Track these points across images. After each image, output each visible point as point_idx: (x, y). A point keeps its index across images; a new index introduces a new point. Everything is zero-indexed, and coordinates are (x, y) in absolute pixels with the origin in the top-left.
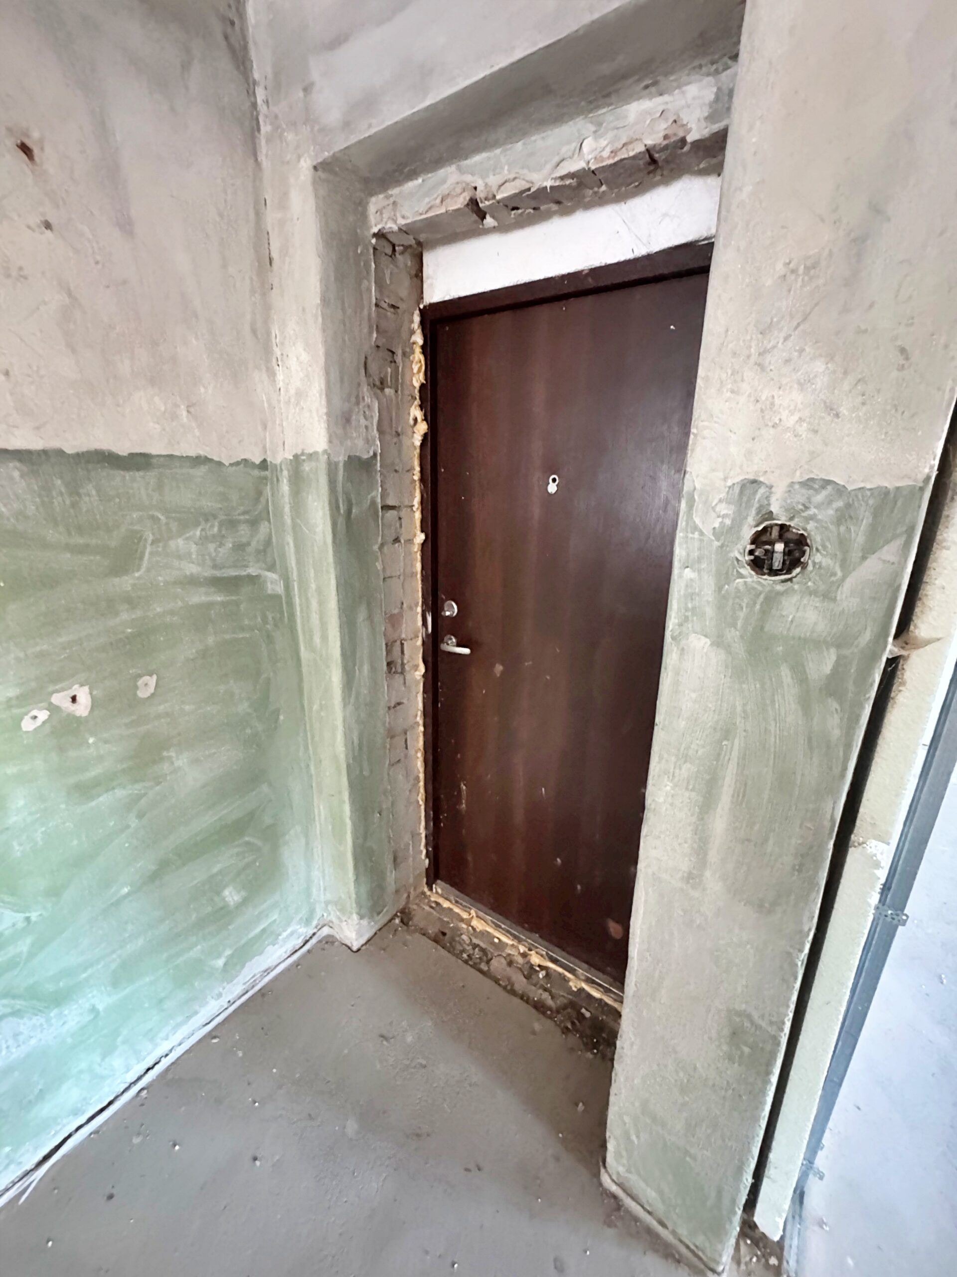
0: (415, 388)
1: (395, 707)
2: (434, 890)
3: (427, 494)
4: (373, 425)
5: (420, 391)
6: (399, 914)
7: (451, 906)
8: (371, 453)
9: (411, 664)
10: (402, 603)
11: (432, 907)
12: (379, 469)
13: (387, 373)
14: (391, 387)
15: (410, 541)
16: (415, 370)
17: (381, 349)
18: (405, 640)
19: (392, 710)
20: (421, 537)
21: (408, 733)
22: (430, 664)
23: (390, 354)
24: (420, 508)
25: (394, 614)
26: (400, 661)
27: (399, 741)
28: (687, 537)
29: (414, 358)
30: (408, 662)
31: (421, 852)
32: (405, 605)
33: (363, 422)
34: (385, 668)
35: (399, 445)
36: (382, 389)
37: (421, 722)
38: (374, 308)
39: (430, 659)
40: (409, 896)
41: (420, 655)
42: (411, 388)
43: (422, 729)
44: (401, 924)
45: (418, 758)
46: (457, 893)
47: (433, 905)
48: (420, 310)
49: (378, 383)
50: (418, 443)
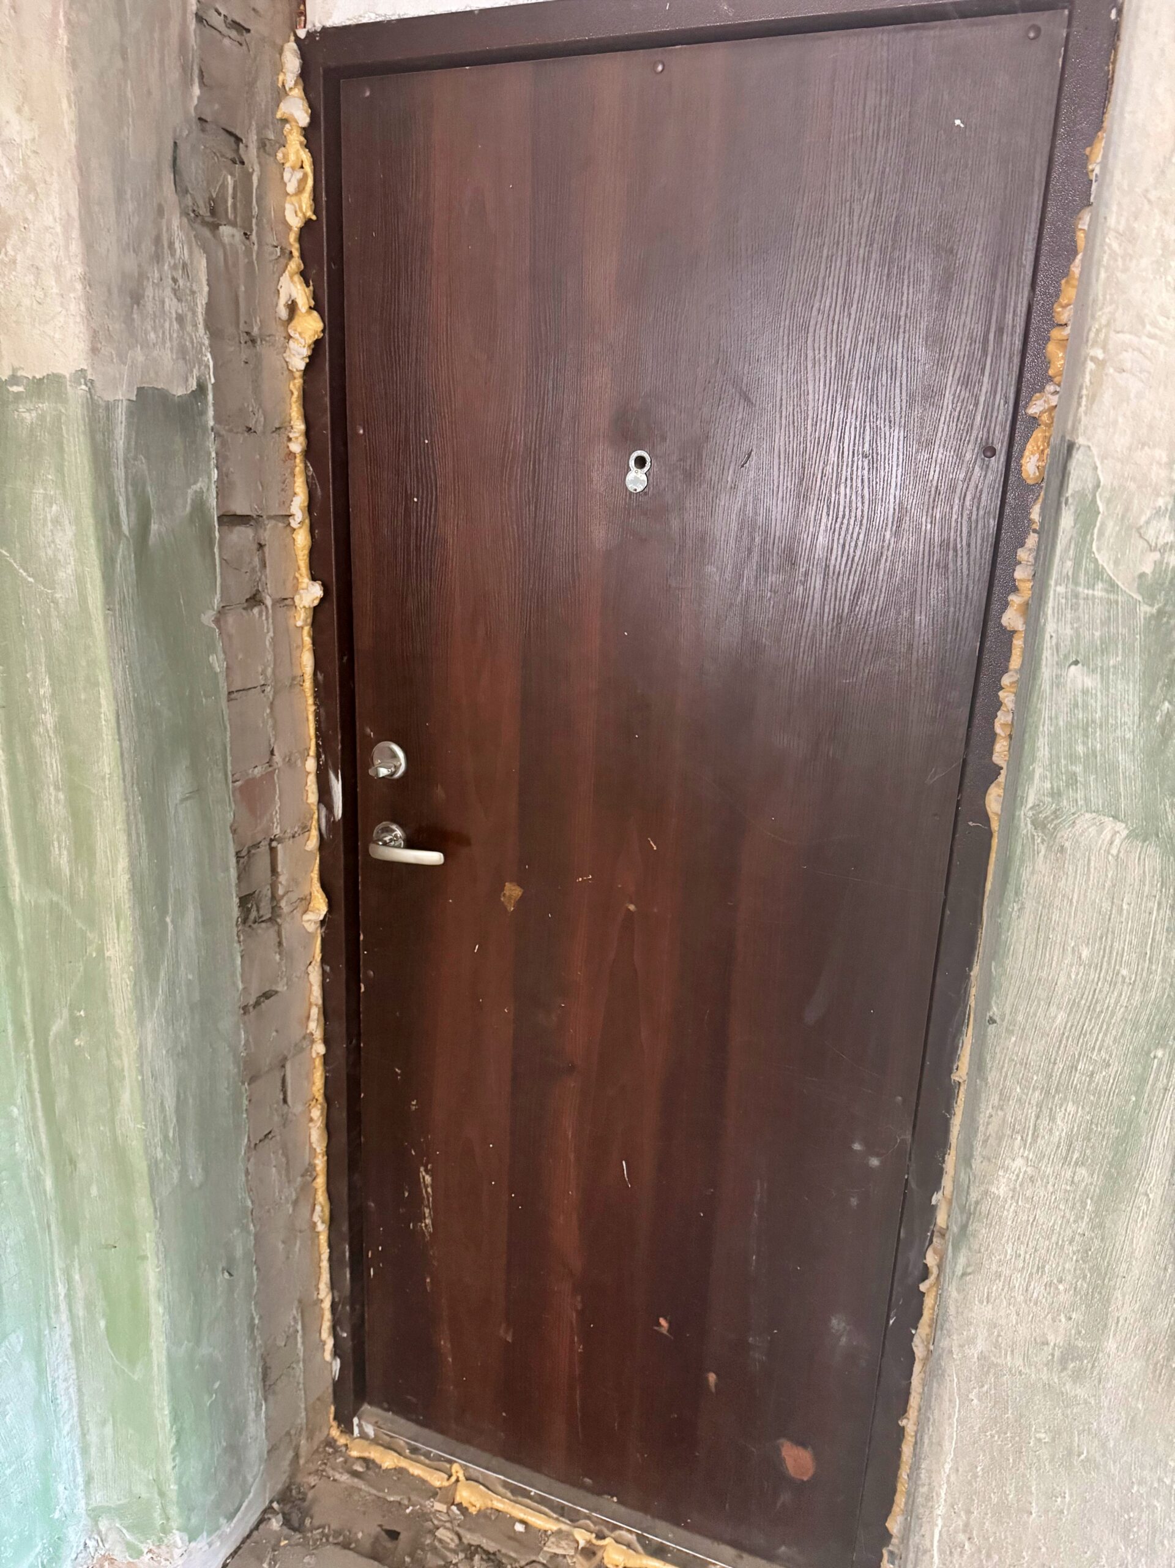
0: (289, 228)
1: (257, 1004)
2: (356, 1430)
3: (324, 488)
4: (194, 313)
5: (300, 239)
6: (275, 1505)
7: (404, 1463)
8: (193, 385)
9: (294, 896)
10: (272, 753)
11: (355, 1474)
12: (211, 423)
13: (224, 186)
14: (234, 224)
15: (286, 602)
16: (291, 188)
17: (208, 127)
18: (280, 841)
19: (253, 1013)
20: (311, 593)
21: (288, 1066)
22: (340, 895)
23: (232, 139)
24: (307, 521)
25: (254, 779)
26: (267, 892)
27: (269, 1087)
28: (1076, 596)
29: (285, 156)
30: (286, 893)
31: (324, 1343)
32: (277, 758)
33: (172, 305)
34: (235, 912)
35: (255, 366)
36: (214, 227)
37: (318, 1034)
38: (192, 24)
39: (340, 883)
40: (297, 1456)
41: (315, 875)
42: (280, 227)
43: (320, 1048)
44: (286, 1531)
45: (311, 1120)
46: (413, 1428)
47: (359, 1468)
48: (298, 40)
49: (204, 211)
50: (298, 363)
